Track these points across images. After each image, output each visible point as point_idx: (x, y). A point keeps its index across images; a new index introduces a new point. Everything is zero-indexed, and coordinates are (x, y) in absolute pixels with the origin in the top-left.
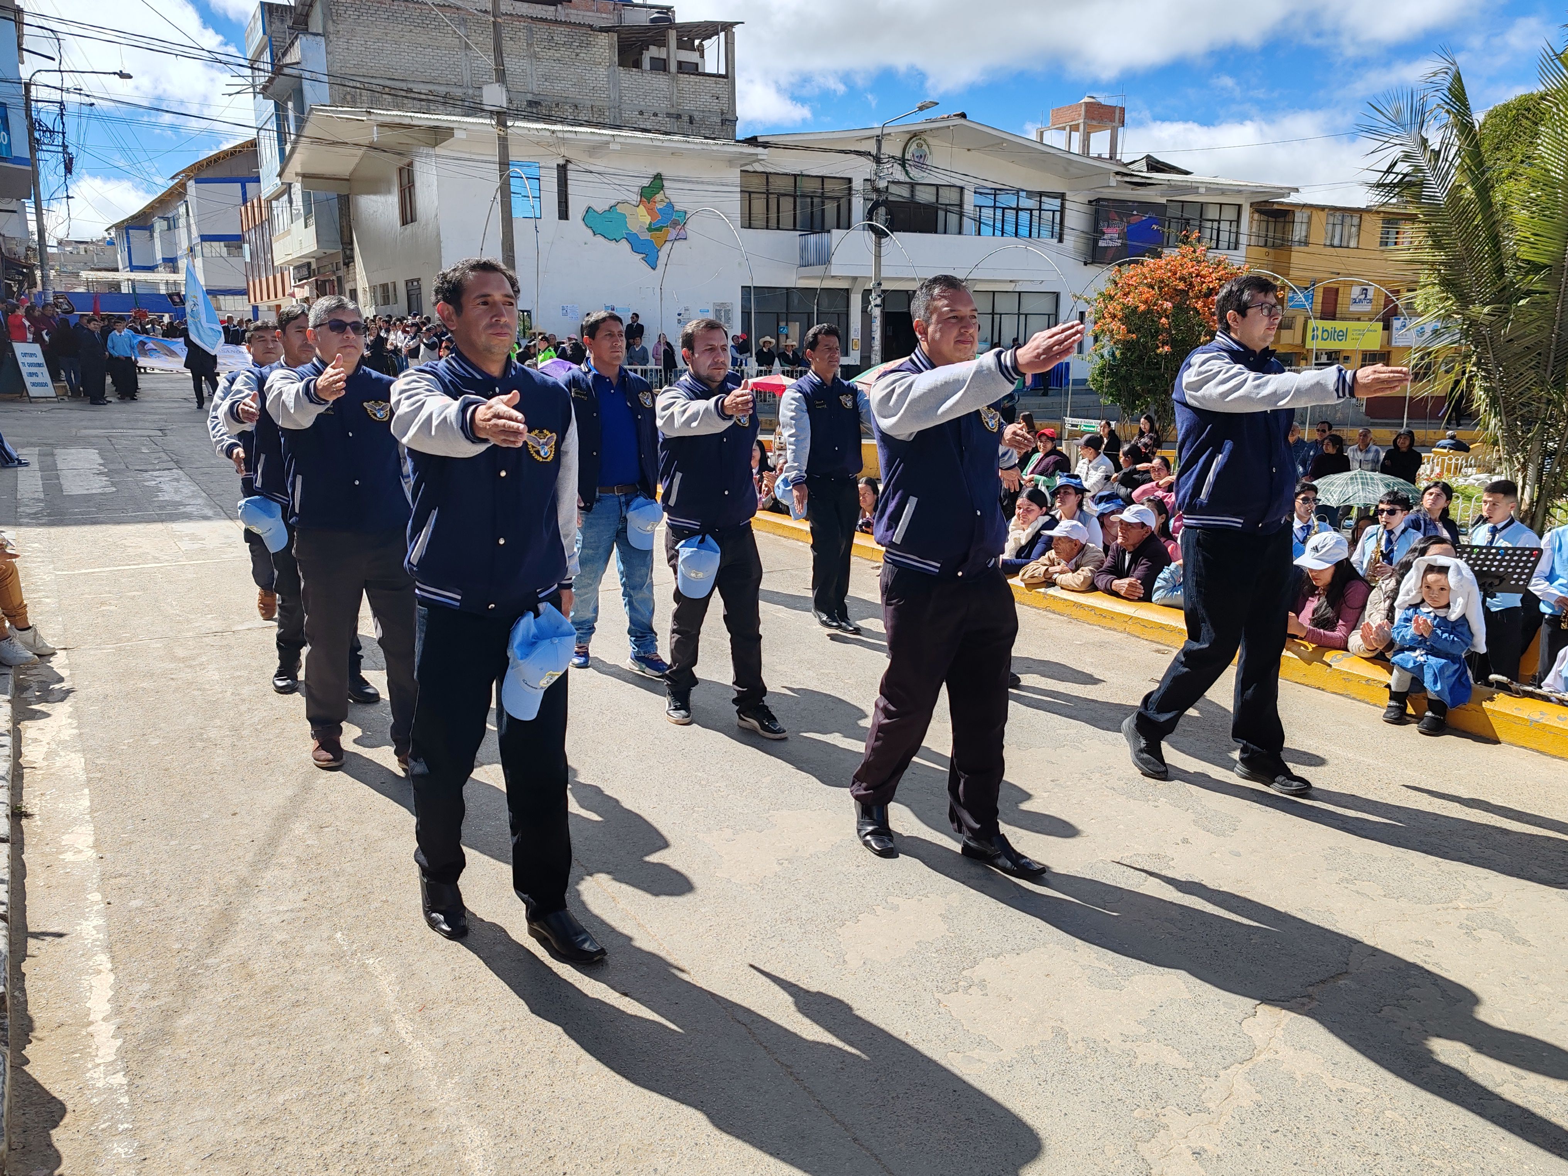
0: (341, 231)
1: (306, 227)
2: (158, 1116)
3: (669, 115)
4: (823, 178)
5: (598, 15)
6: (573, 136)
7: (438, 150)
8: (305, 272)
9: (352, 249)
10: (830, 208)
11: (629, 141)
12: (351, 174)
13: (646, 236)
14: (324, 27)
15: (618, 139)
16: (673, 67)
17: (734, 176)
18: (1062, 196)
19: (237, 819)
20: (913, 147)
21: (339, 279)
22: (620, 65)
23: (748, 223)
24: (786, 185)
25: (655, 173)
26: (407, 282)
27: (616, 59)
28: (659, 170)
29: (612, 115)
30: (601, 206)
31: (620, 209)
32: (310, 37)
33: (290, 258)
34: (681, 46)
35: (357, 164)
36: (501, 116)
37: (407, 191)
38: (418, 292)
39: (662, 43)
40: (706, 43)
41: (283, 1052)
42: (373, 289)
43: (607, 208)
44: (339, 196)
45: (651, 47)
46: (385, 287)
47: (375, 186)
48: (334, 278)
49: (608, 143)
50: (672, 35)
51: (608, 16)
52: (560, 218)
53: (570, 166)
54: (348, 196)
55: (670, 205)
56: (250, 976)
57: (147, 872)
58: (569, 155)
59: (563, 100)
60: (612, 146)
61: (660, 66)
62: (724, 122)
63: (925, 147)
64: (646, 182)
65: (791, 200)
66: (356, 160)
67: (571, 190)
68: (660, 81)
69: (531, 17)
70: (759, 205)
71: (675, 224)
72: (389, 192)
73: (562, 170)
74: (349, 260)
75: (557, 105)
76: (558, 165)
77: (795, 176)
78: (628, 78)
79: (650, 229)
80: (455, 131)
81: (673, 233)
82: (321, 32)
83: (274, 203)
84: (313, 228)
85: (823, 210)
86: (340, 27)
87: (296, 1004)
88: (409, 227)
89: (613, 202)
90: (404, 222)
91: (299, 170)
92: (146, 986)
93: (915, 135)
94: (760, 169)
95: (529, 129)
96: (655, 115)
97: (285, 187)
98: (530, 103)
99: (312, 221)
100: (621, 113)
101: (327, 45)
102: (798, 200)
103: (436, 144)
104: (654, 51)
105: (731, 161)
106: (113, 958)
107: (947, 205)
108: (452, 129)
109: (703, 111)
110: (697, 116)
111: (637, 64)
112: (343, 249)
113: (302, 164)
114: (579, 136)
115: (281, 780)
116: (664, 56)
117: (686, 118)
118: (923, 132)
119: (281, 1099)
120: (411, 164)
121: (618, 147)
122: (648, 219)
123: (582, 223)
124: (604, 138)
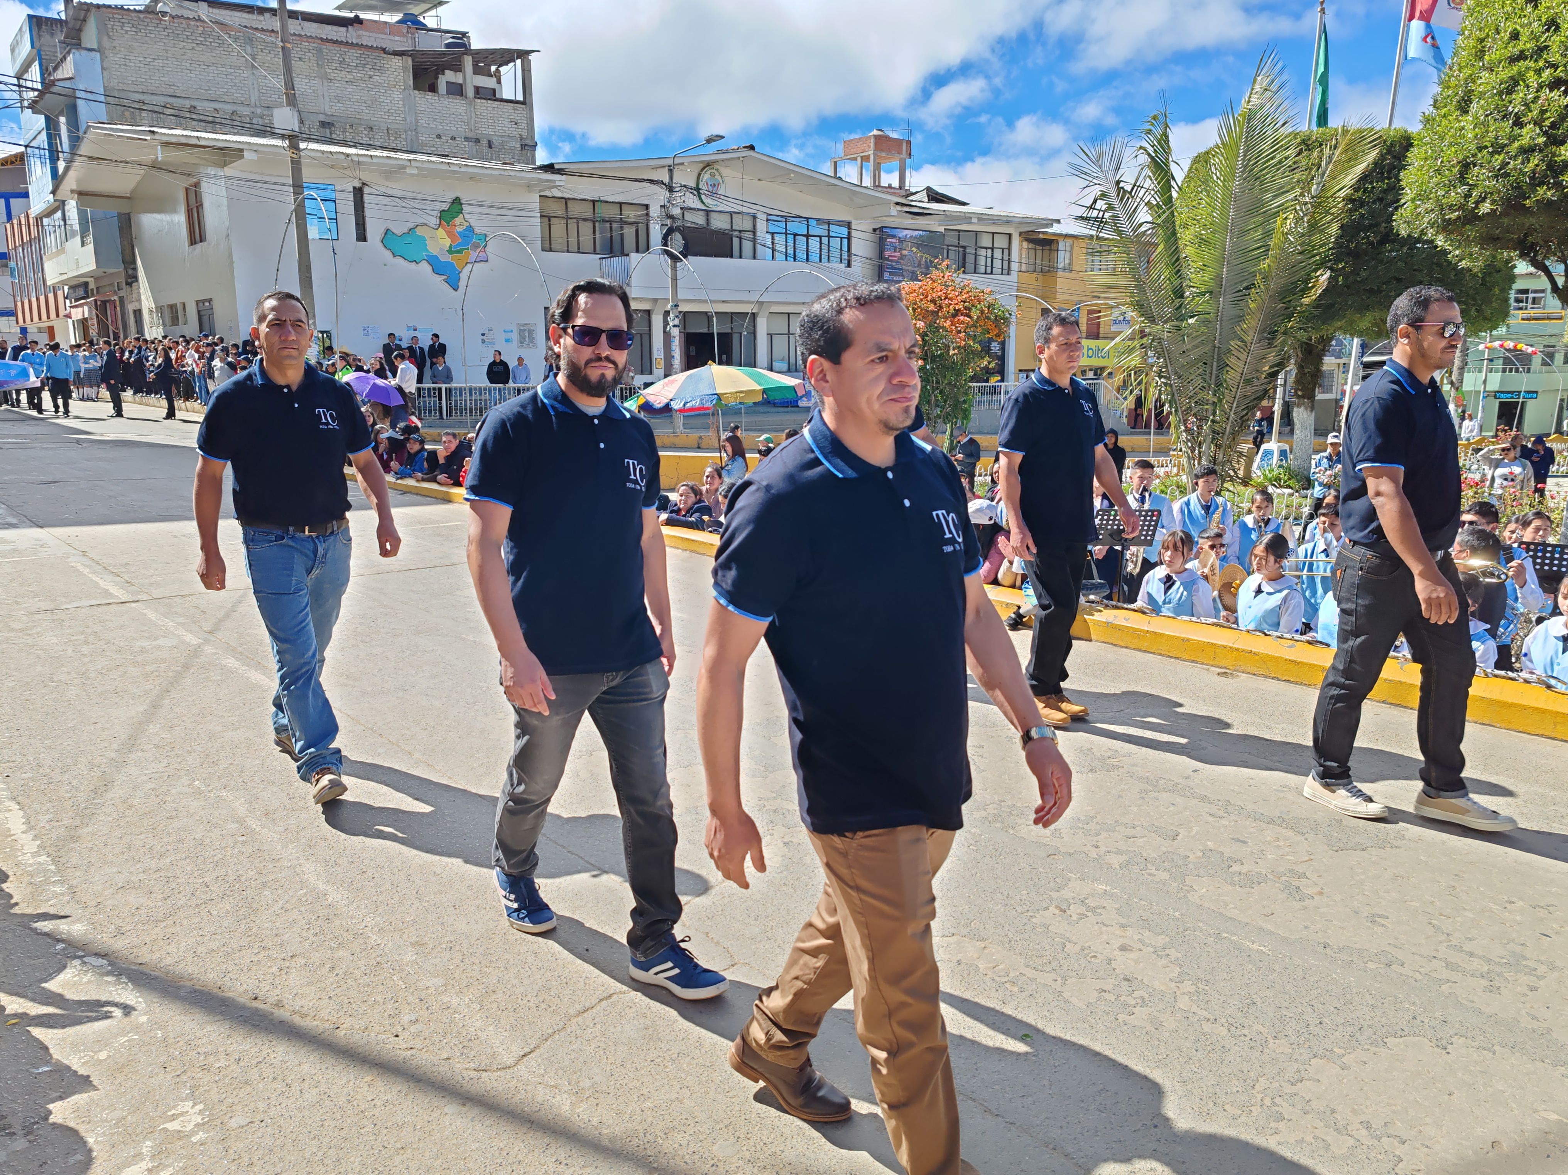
0: (123, 250)
1: (83, 245)
2: (79, 873)
3: (467, 139)
4: (621, 204)
5: (392, 37)
6: (369, 160)
7: (228, 171)
8: (81, 292)
9: (135, 269)
10: (629, 232)
11: (426, 165)
12: (133, 192)
13: (448, 258)
14: (99, 43)
15: (413, 164)
16: (470, 92)
17: (533, 201)
18: (849, 225)
19: (98, 726)
20: (706, 176)
21: (121, 299)
22: (416, 88)
23: (548, 246)
24: (586, 211)
25: (453, 196)
26: (197, 302)
27: (411, 83)
28: (457, 195)
29: (409, 138)
30: (399, 229)
31: (420, 231)
32: (84, 52)
33: (65, 277)
34: (477, 71)
35: (139, 183)
36: (293, 139)
37: (195, 211)
38: (210, 312)
39: (457, 67)
40: (503, 69)
41: (166, 840)
42: (160, 309)
43: (406, 230)
44: (120, 215)
45: (447, 72)
46: (173, 308)
47: (160, 205)
48: (116, 298)
49: (404, 167)
50: (468, 61)
51: (402, 39)
52: (358, 240)
53: (366, 190)
54: (129, 214)
55: (470, 229)
56: (131, 807)
57: (31, 759)
58: (365, 177)
59: (356, 121)
60: (408, 171)
61: (457, 90)
62: (523, 147)
63: (718, 177)
64: (445, 206)
65: (590, 224)
66: (138, 178)
67: (368, 213)
68: (457, 105)
69: (321, 39)
70: (558, 228)
71: (476, 246)
72: (174, 211)
73: (358, 193)
74: (132, 279)
75: (351, 126)
76: (354, 188)
77: (594, 202)
78: (424, 101)
79: (450, 251)
80: (246, 153)
81: (473, 255)
82: (95, 47)
83: (46, 221)
84: (90, 247)
85: (622, 235)
86: (116, 43)
87: (171, 818)
88: (199, 246)
89: (411, 225)
90: (193, 242)
91: (74, 187)
92: (50, 816)
93: (708, 165)
94: (558, 194)
95: (323, 152)
96: (453, 138)
97: (57, 204)
98: (323, 124)
99: (90, 239)
100: (417, 137)
101: (102, 61)
102: (597, 224)
103: (224, 165)
104: (450, 76)
105: (529, 187)
106: (19, 804)
107: (740, 231)
108: (242, 150)
109: (502, 136)
110: (496, 141)
111: (433, 88)
112: (125, 269)
113: (78, 181)
114: (375, 160)
115: (131, 702)
116: (460, 81)
117: (485, 143)
118: (716, 162)
119: (168, 860)
120: (197, 185)
121: (416, 172)
122: (448, 242)
123: (380, 244)
124: (401, 163)
